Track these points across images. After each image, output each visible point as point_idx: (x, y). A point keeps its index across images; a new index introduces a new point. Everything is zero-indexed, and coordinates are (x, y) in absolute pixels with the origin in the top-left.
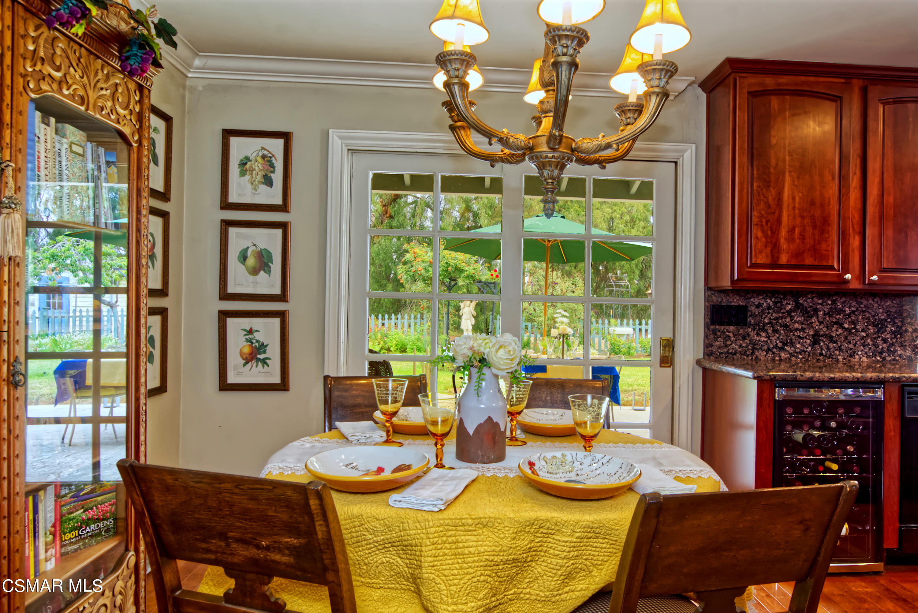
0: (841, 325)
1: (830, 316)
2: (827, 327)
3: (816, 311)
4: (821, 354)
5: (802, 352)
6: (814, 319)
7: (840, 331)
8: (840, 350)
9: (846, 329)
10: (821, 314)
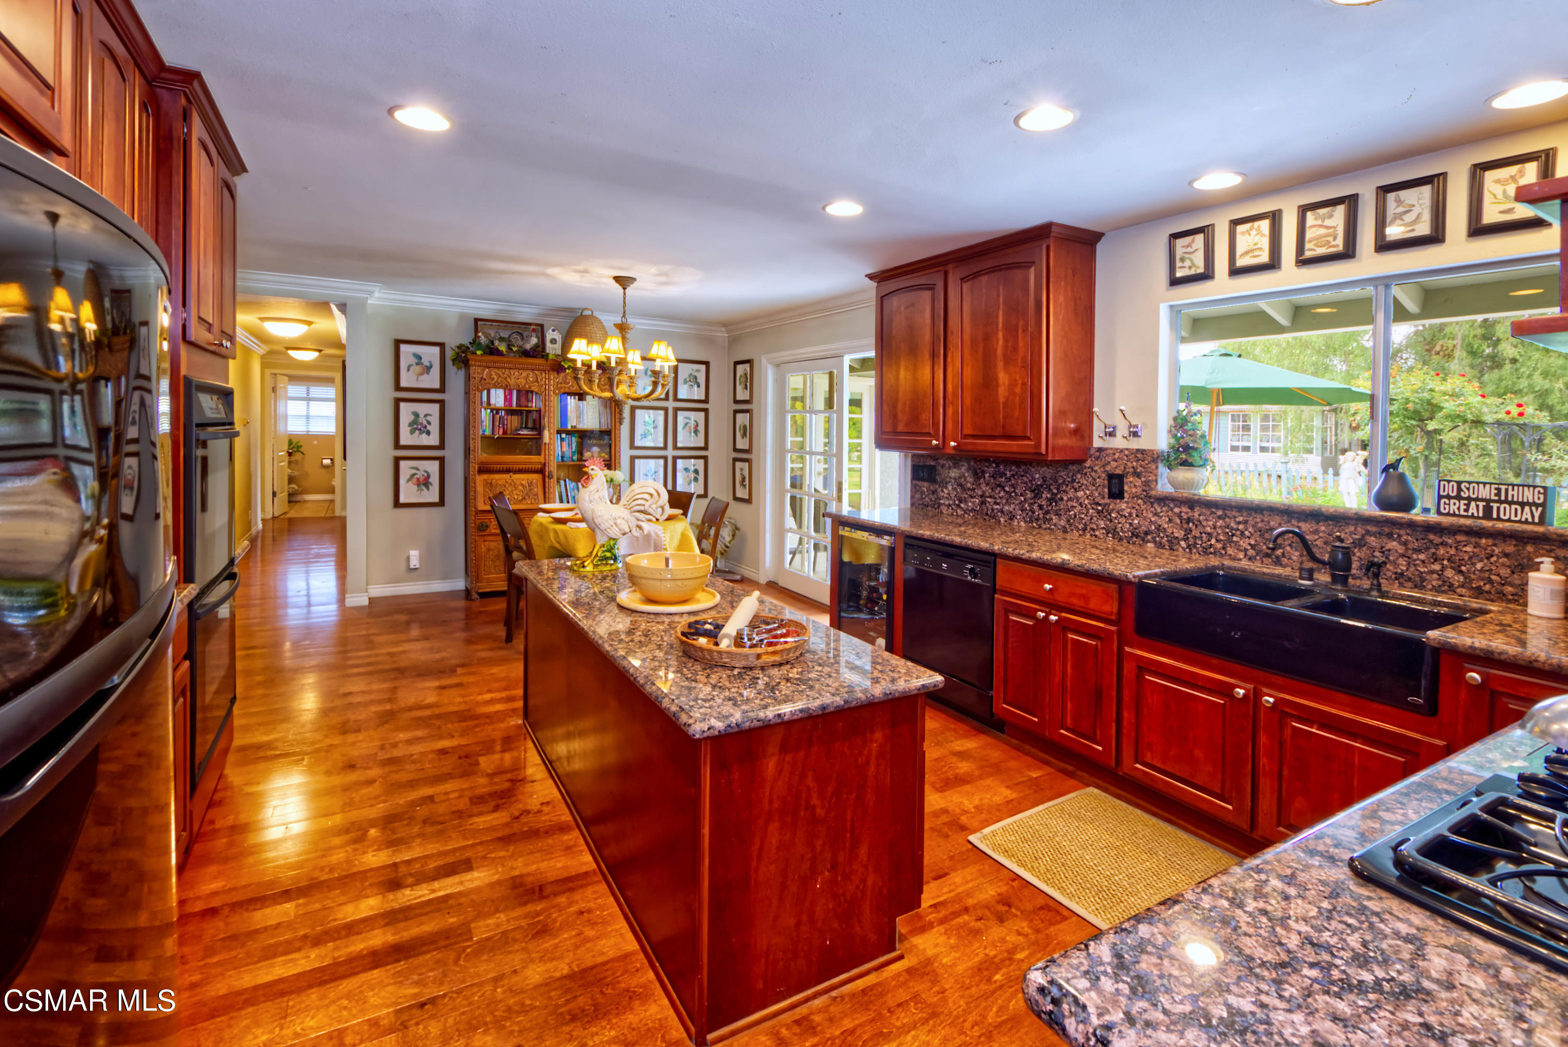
0: (1003, 488)
1: (995, 478)
2: (992, 489)
3: (983, 472)
4: (987, 514)
5: (973, 510)
6: (982, 481)
7: (1002, 494)
8: (1002, 511)
9: (1007, 492)
10: (987, 475)
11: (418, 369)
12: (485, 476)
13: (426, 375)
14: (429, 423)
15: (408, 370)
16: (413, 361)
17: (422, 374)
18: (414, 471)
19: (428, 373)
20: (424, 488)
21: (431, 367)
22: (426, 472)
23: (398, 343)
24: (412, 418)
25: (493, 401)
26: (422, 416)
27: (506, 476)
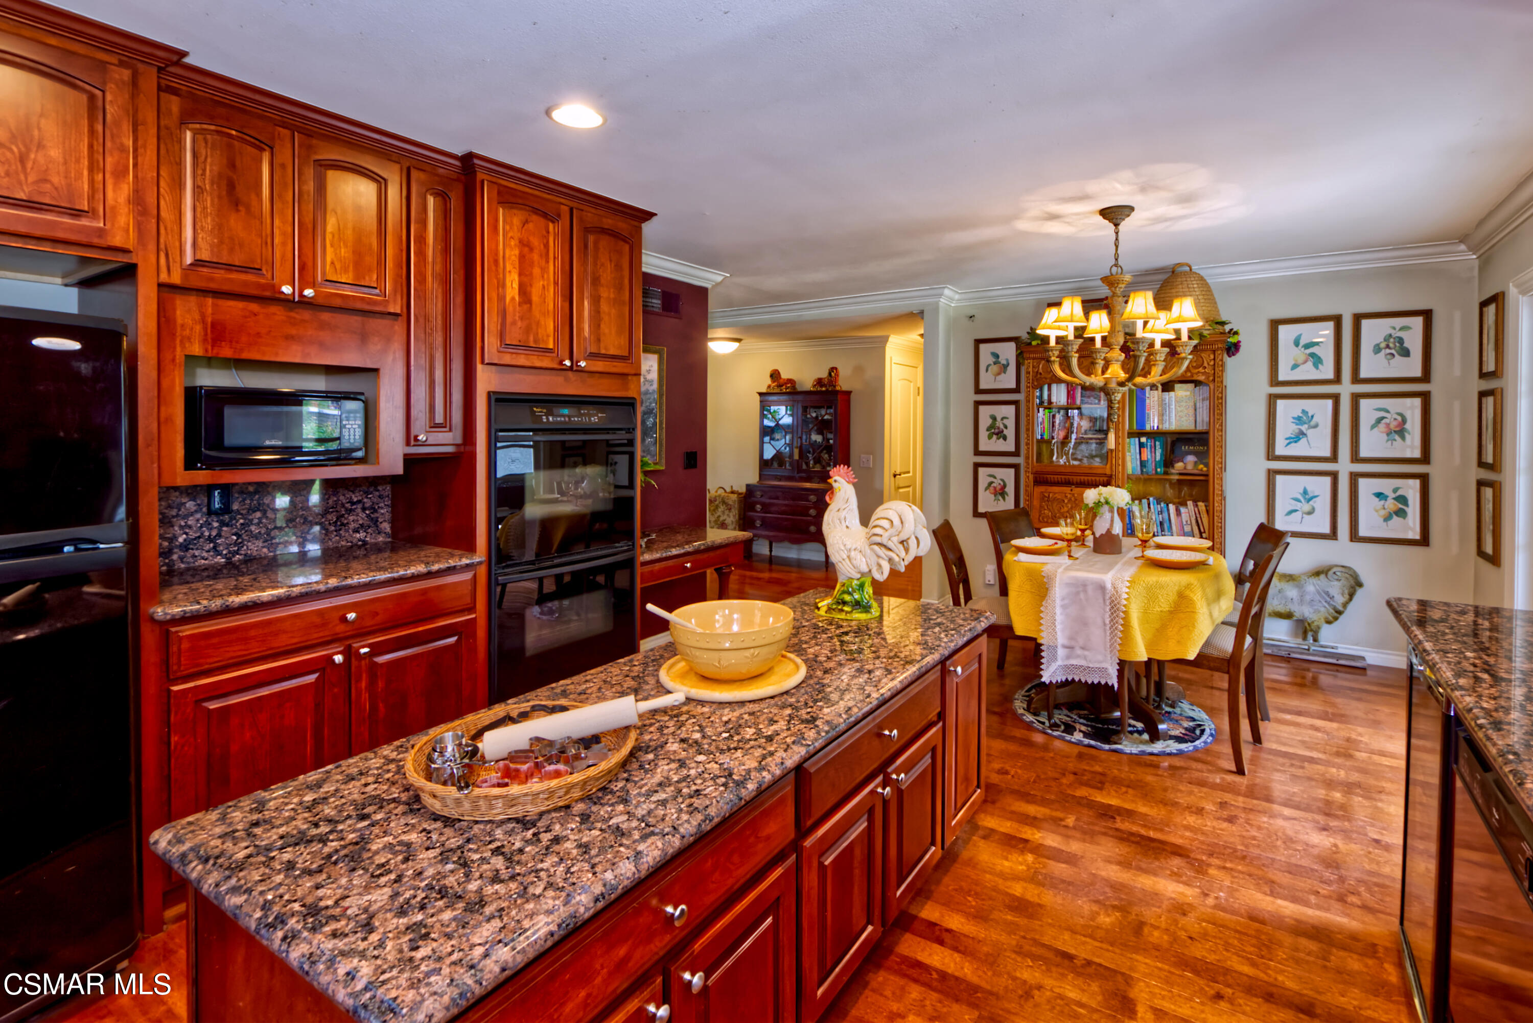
11: (995, 368)
12: (1042, 489)
13: (1003, 375)
14: (1006, 427)
15: (987, 370)
16: (991, 360)
17: (999, 374)
18: (992, 479)
19: (1005, 373)
20: (1000, 498)
21: (1008, 365)
22: (1002, 480)
23: (978, 342)
24: (990, 421)
25: (1054, 399)
26: (999, 419)
27: (1067, 490)
